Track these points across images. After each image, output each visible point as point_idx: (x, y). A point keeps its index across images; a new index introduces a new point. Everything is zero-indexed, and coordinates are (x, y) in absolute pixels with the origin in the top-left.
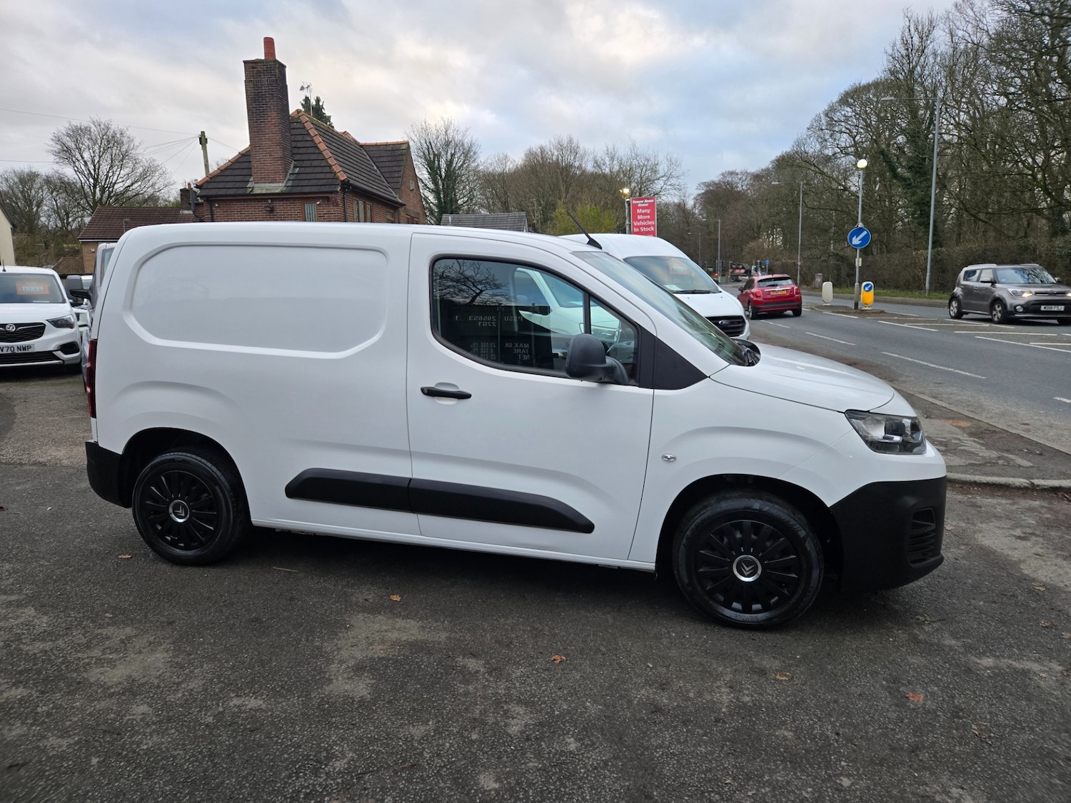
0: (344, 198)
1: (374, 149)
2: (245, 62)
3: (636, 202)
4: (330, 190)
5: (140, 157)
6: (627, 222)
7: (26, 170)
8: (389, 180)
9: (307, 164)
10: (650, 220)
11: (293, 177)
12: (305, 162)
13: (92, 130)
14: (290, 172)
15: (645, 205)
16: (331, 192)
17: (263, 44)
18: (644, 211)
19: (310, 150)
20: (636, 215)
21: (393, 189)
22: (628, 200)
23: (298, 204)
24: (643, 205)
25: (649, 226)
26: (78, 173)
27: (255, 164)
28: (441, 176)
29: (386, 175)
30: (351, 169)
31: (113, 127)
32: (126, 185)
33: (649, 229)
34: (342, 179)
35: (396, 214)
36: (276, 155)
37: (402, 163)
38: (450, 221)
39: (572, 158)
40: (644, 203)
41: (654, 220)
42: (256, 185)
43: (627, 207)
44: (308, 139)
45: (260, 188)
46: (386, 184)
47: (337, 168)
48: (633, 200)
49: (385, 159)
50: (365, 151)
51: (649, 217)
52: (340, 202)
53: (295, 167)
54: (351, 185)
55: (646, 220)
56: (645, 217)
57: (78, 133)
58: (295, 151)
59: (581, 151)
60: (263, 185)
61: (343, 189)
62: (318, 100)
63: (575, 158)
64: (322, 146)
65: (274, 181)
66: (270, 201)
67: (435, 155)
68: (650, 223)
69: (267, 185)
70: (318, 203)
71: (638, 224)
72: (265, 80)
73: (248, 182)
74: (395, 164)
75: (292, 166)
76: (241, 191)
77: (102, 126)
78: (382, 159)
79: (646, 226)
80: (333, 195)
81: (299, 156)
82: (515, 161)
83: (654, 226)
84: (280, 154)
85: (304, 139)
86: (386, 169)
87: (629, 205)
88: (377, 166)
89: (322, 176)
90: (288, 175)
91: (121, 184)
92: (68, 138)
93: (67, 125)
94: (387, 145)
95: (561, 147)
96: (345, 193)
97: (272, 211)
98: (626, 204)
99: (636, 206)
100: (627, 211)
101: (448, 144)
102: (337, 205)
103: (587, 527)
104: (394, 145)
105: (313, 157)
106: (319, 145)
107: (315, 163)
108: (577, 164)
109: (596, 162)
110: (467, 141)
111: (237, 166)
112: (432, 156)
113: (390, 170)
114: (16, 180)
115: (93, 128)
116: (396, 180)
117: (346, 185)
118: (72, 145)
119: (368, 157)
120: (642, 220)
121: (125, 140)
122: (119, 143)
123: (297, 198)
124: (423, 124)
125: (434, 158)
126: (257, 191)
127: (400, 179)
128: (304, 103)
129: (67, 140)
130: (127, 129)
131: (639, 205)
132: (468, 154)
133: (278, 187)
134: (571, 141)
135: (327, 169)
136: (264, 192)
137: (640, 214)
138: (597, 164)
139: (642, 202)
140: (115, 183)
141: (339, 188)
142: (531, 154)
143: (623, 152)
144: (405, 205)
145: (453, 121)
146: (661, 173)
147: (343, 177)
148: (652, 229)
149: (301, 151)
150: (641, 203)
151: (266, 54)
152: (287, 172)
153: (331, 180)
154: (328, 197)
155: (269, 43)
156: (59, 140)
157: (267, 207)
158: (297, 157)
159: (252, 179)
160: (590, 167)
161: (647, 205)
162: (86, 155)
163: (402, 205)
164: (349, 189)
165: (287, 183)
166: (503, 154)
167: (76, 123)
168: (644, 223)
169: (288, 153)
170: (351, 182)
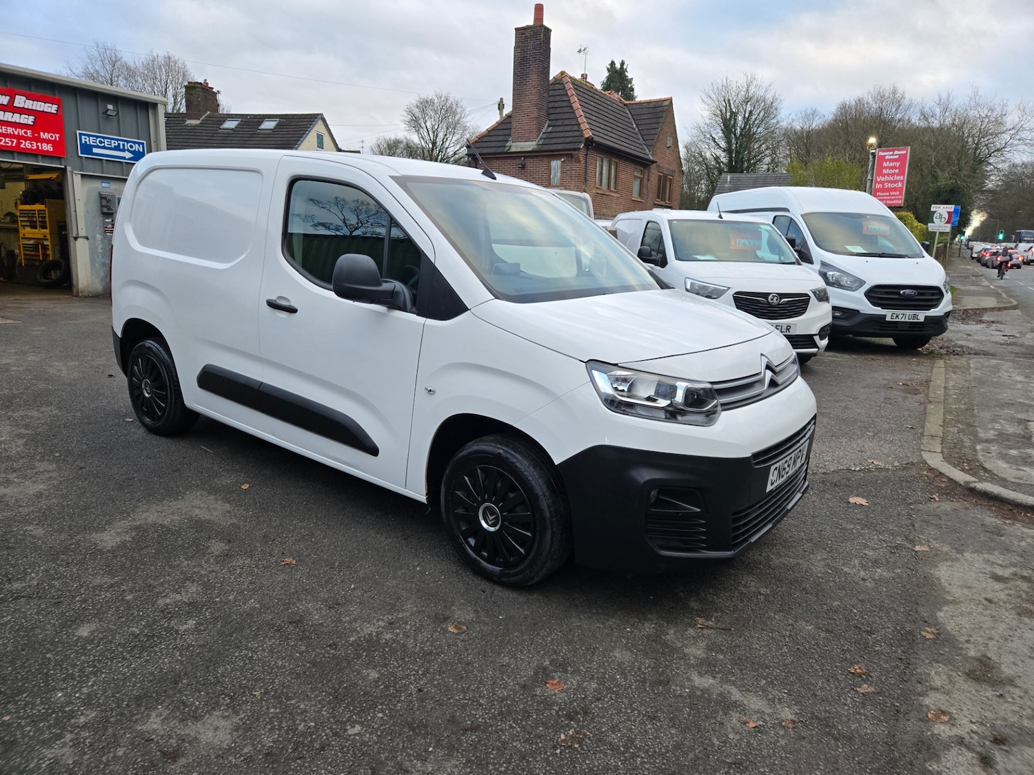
0: (586, 155)
1: (637, 107)
2: (516, 29)
3: (883, 154)
4: (574, 147)
5: (468, 124)
6: (869, 177)
7: (393, 138)
8: (645, 137)
9: (559, 123)
10: (898, 175)
11: (545, 136)
12: (558, 121)
13: (435, 102)
14: (544, 131)
15: (894, 157)
16: (574, 150)
17: (534, 10)
18: (891, 164)
19: (566, 110)
20: (881, 168)
21: (647, 146)
22: (873, 151)
23: (545, 160)
24: (892, 157)
25: (896, 182)
26: (421, 139)
27: (514, 124)
28: (735, 134)
29: (644, 132)
30: (603, 126)
31: (451, 99)
32: (456, 149)
33: (895, 185)
34: (587, 136)
35: (646, 172)
36: (532, 116)
37: (661, 120)
38: (729, 180)
39: (894, 110)
40: (893, 155)
41: (904, 175)
42: (514, 144)
43: (871, 159)
44: (565, 99)
45: (517, 147)
46: (641, 141)
47: (585, 126)
48: (879, 151)
49: (646, 117)
50: (629, 109)
51: (897, 171)
52: (581, 158)
53: (549, 126)
54: (595, 142)
55: (893, 175)
56: (893, 171)
57: (425, 105)
58: (552, 111)
59: (906, 102)
60: (519, 143)
61: (587, 146)
62: (623, 64)
63: (897, 110)
64: (576, 105)
65: (528, 140)
66: (523, 158)
67: (732, 112)
68: (898, 178)
69: (522, 143)
70: (563, 160)
71: (883, 179)
72: (531, 44)
73: (508, 141)
74: (654, 121)
75: (546, 125)
76: (500, 150)
77: (443, 98)
78: (642, 117)
79: (892, 182)
80: (576, 152)
81: (554, 116)
82: (824, 116)
83: (902, 182)
84: (536, 114)
85: (562, 99)
86: (645, 127)
87: (874, 157)
88: (636, 124)
89: (570, 134)
90: (541, 134)
91: (452, 149)
92: (417, 110)
93: (417, 98)
94: (649, 102)
95: (881, 97)
96: (588, 150)
97: (523, 167)
98: (871, 157)
99: (882, 159)
100: (870, 164)
101: (747, 101)
102: (579, 162)
103: (374, 451)
104: (656, 102)
105: (566, 116)
106: (573, 105)
107: (567, 122)
108: (899, 116)
109: (923, 114)
110: (769, 96)
111: (502, 127)
112: (728, 114)
113: (648, 127)
114: (385, 146)
115: (436, 101)
116: (652, 137)
117: (590, 143)
118: (418, 114)
119: (630, 115)
120: (888, 175)
121: (459, 110)
122: (455, 113)
123: (545, 155)
124: (725, 81)
125: (731, 116)
126: (513, 150)
127: (656, 136)
128: (609, 67)
129: (416, 111)
130: (462, 99)
131: (887, 157)
132: (769, 110)
133: (530, 146)
134: (894, 92)
135: (576, 128)
136: (519, 150)
137: (886, 168)
138: (924, 116)
139: (891, 153)
140: (447, 148)
141: (583, 145)
142: (844, 109)
143: (960, 101)
144: (656, 162)
145: (756, 77)
146: (1009, 126)
147: (588, 134)
148: (900, 185)
149: (558, 110)
150: (890, 155)
151: (535, 20)
152: (540, 131)
153: (576, 138)
154: (571, 154)
155: (539, 9)
156: (410, 112)
157: (519, 164)
158: (552, 117)
159: (510, 139)
160: (916, 120)
161: (897, 157)
162: (429, 124)
163: (653, 162)
164: (592, 146)
165: (538, 141)
166: (811, 109)
167: (424, 96)
168: (891, 178)
169: (543, 113)
170: (596, 139)
